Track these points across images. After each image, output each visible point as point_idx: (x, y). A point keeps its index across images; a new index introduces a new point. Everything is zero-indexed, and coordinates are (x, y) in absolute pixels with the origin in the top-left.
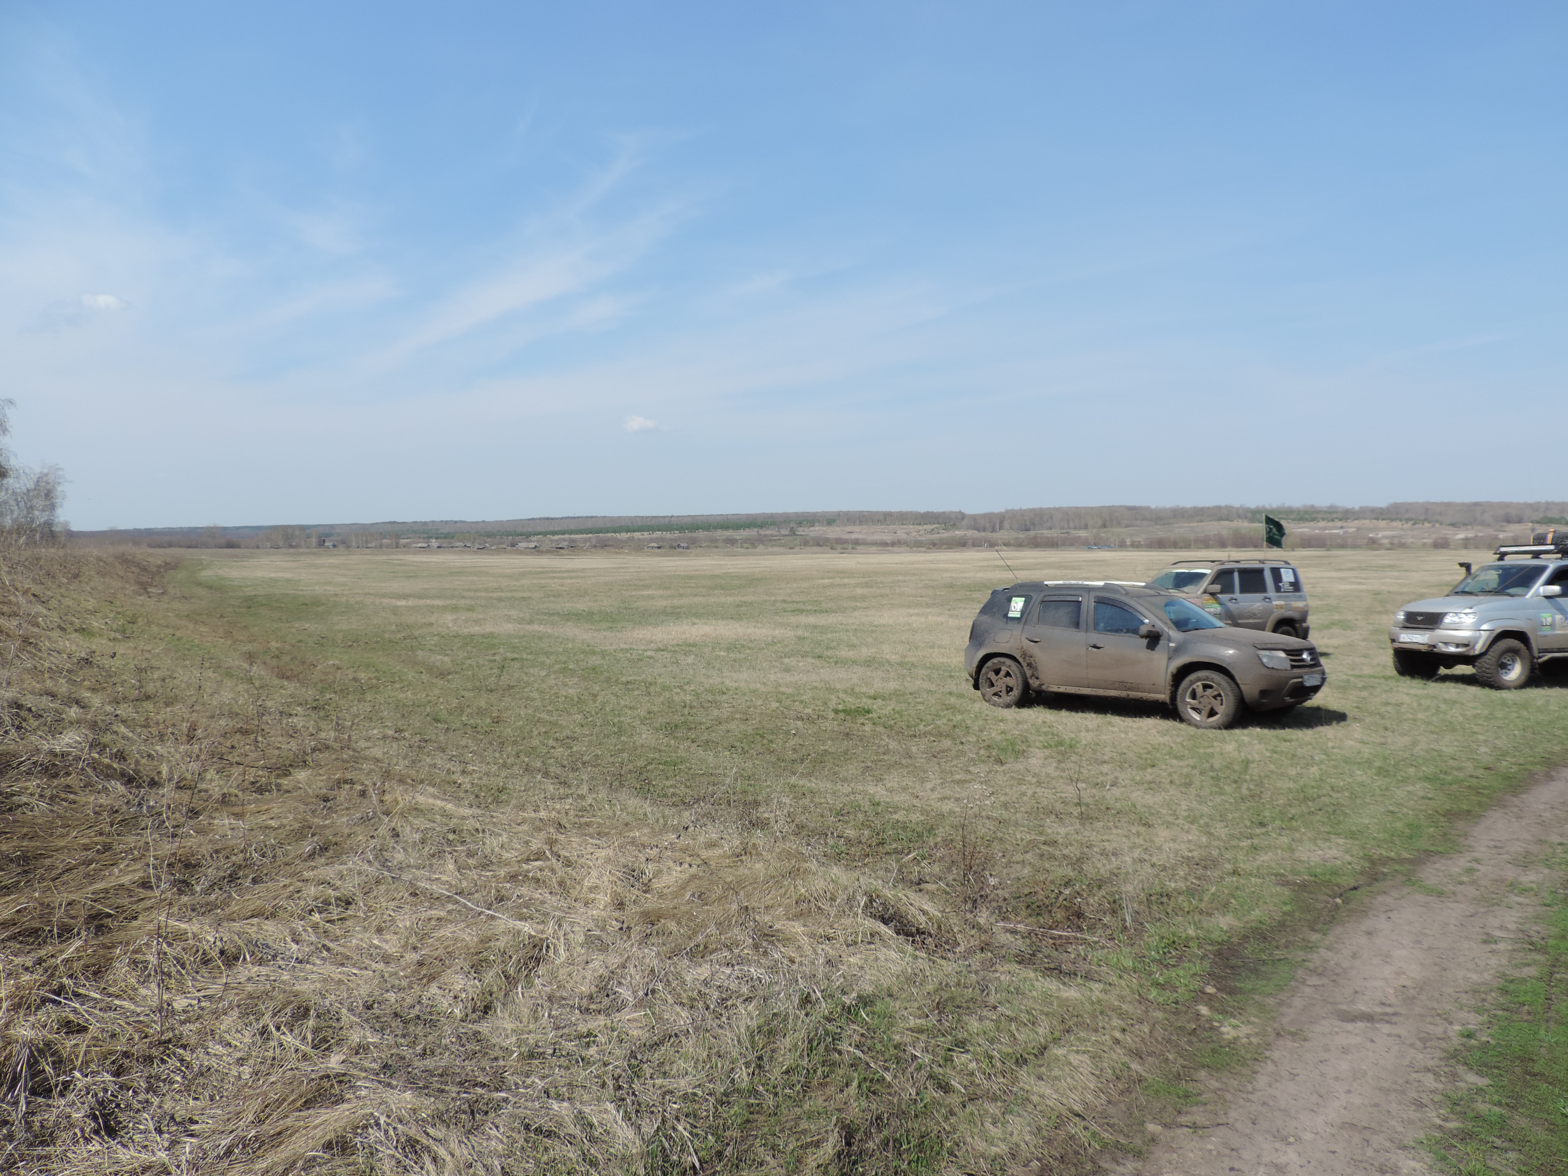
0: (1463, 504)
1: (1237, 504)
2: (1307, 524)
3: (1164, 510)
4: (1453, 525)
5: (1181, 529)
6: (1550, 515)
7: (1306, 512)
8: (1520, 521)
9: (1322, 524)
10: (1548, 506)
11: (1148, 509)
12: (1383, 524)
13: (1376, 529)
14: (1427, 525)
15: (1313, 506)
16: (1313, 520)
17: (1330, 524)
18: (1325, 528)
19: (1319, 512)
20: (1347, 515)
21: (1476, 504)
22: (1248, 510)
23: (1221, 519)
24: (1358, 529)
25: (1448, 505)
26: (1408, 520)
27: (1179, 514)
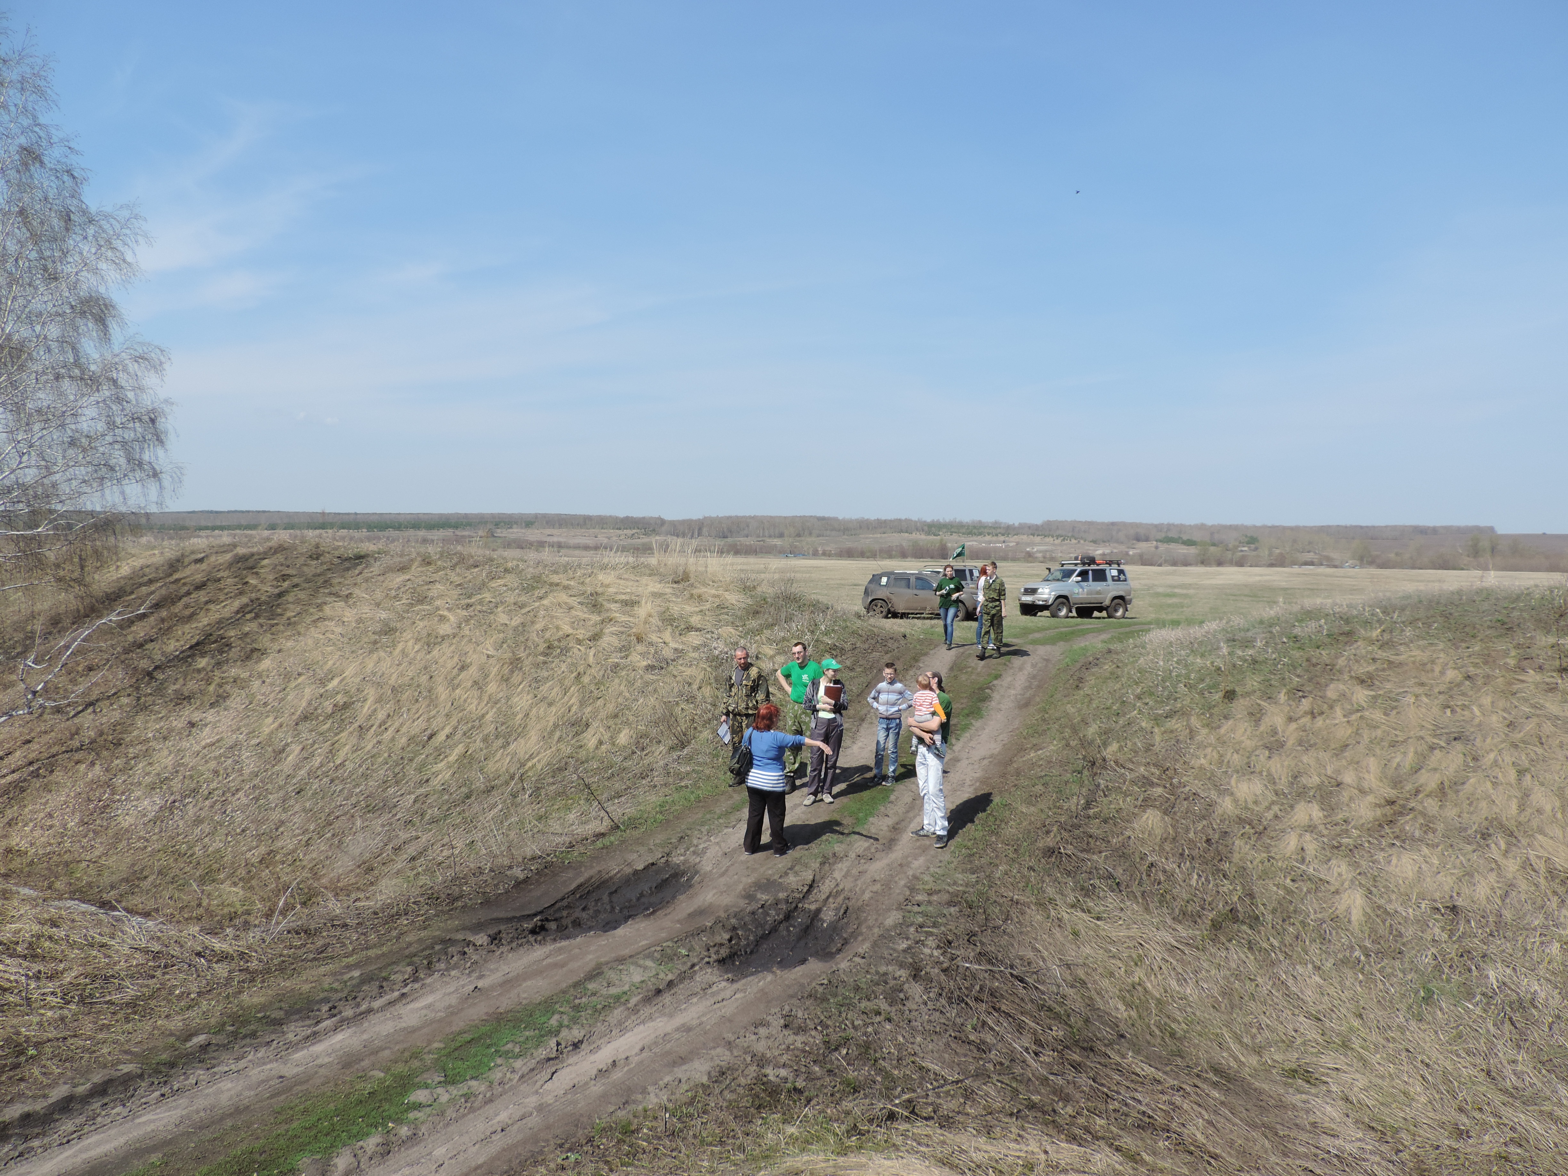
0: (1103, 523)
1: (915, 518)
2: (975, 538)
3: (851, 521)
4: (1094, 542)
5: (866, 540)
6: (1171, 535)
7: (975, 527)
8: (1147, 540)
9: (988, 538)
10: (1170, 527)
11: (836, 519)
12: (1038, 539)
13: (1033, 544)
14: (1074, 541)
15: (980, 522)
16: (980, 534)
17: (995, 538)
18: (990, 542)
19: (985, 527)
20: (1009, 530)
21: (1113, 524)
22: (925, 524)
23: (901, 531)
24: (1018, 543)
25: (1091, 524)
26: (1058, 537)
27: (865, 526)
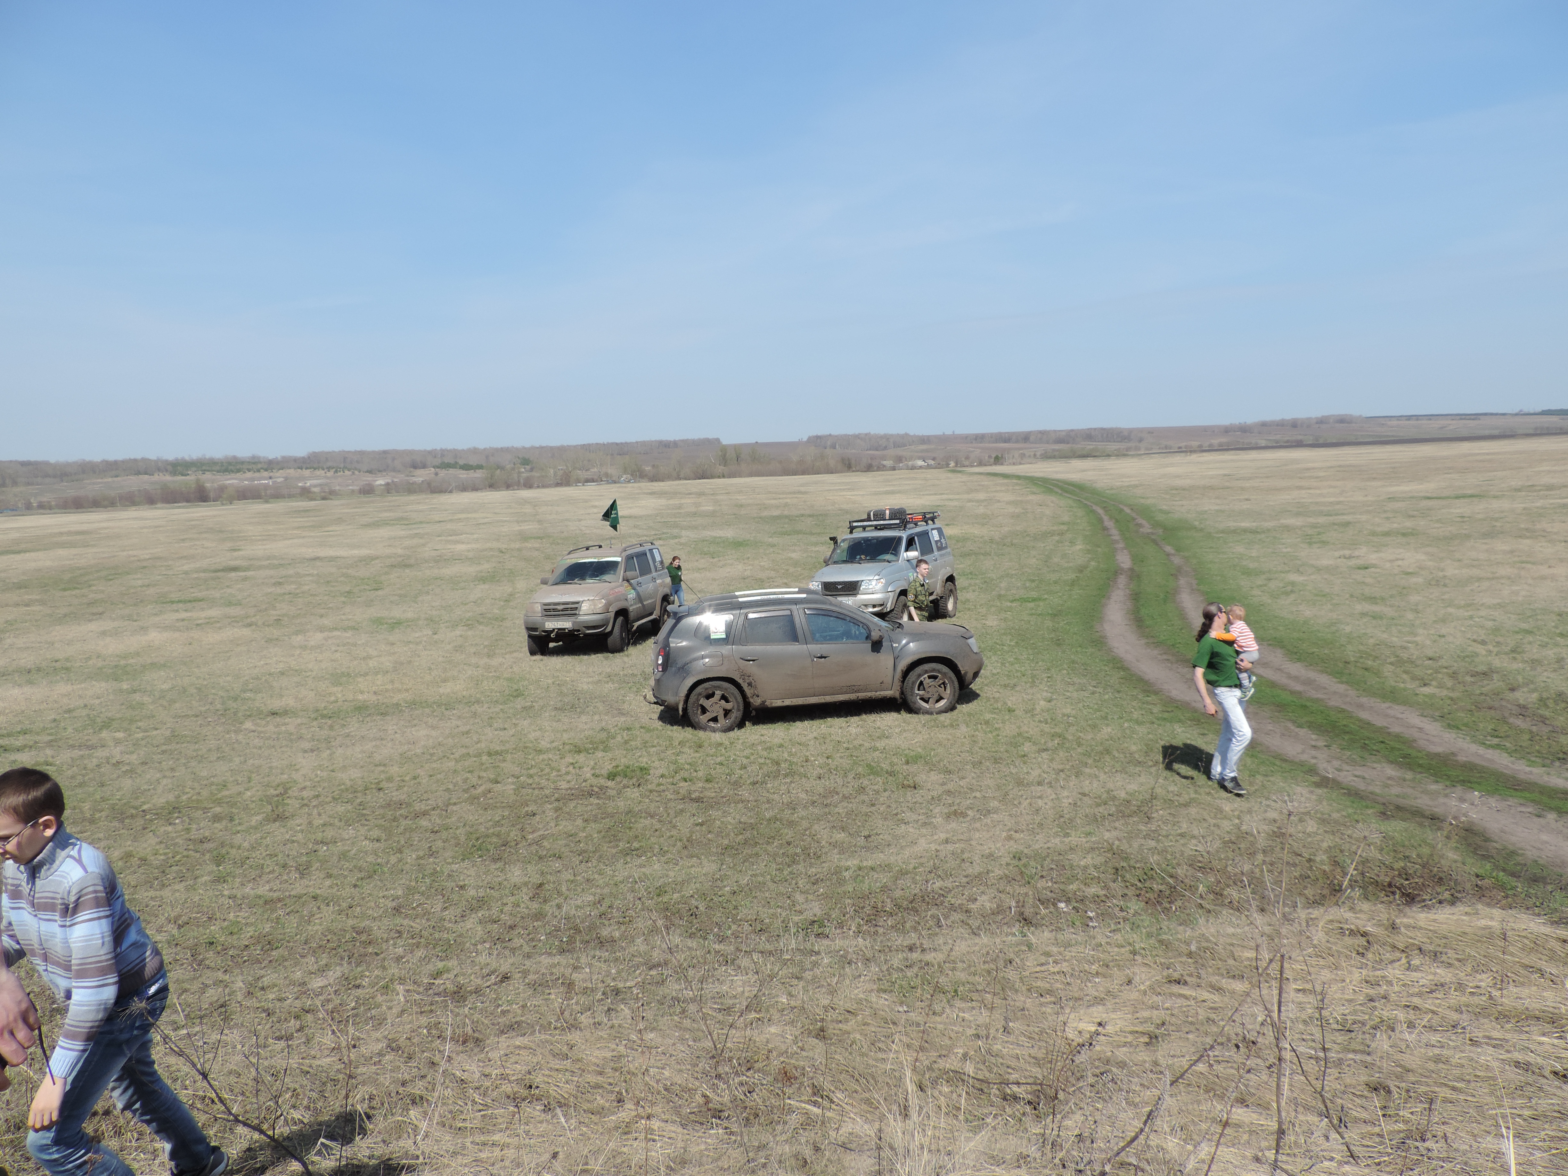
0: (374, 452)
1: (153, 457)
2: (233, 475)
3: (68, 464)
4: (370, 472)
5: (93, 487)
6: (447, 460)
7: (230, 463)
8: (424, 466)
9: (249, 475)
10: (444, 453)
11: (47, 463)
12: (307, 473)
13: (303, 479)
14: (347, 472)
15: (235, 457)
16: (238, 471)
17: (257, 475)
18: (253, 479)
19: (243, 463)
20: (271, 465)
21: (385, 452)
22: (167, 462)
23: (138, 473)
24: (286, 479)
25: (362, 453)
26: (329, 469)
27: (88, 469)
